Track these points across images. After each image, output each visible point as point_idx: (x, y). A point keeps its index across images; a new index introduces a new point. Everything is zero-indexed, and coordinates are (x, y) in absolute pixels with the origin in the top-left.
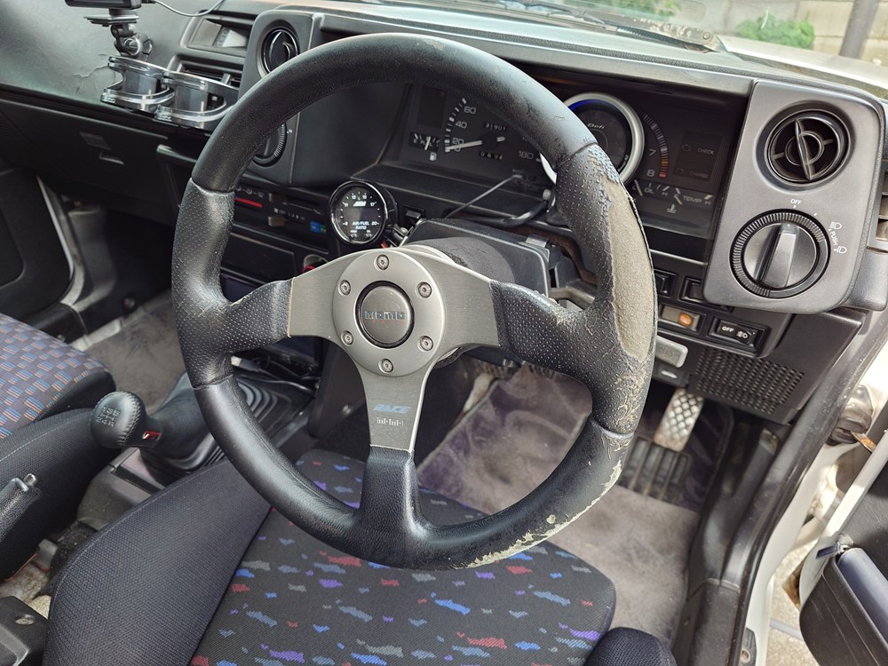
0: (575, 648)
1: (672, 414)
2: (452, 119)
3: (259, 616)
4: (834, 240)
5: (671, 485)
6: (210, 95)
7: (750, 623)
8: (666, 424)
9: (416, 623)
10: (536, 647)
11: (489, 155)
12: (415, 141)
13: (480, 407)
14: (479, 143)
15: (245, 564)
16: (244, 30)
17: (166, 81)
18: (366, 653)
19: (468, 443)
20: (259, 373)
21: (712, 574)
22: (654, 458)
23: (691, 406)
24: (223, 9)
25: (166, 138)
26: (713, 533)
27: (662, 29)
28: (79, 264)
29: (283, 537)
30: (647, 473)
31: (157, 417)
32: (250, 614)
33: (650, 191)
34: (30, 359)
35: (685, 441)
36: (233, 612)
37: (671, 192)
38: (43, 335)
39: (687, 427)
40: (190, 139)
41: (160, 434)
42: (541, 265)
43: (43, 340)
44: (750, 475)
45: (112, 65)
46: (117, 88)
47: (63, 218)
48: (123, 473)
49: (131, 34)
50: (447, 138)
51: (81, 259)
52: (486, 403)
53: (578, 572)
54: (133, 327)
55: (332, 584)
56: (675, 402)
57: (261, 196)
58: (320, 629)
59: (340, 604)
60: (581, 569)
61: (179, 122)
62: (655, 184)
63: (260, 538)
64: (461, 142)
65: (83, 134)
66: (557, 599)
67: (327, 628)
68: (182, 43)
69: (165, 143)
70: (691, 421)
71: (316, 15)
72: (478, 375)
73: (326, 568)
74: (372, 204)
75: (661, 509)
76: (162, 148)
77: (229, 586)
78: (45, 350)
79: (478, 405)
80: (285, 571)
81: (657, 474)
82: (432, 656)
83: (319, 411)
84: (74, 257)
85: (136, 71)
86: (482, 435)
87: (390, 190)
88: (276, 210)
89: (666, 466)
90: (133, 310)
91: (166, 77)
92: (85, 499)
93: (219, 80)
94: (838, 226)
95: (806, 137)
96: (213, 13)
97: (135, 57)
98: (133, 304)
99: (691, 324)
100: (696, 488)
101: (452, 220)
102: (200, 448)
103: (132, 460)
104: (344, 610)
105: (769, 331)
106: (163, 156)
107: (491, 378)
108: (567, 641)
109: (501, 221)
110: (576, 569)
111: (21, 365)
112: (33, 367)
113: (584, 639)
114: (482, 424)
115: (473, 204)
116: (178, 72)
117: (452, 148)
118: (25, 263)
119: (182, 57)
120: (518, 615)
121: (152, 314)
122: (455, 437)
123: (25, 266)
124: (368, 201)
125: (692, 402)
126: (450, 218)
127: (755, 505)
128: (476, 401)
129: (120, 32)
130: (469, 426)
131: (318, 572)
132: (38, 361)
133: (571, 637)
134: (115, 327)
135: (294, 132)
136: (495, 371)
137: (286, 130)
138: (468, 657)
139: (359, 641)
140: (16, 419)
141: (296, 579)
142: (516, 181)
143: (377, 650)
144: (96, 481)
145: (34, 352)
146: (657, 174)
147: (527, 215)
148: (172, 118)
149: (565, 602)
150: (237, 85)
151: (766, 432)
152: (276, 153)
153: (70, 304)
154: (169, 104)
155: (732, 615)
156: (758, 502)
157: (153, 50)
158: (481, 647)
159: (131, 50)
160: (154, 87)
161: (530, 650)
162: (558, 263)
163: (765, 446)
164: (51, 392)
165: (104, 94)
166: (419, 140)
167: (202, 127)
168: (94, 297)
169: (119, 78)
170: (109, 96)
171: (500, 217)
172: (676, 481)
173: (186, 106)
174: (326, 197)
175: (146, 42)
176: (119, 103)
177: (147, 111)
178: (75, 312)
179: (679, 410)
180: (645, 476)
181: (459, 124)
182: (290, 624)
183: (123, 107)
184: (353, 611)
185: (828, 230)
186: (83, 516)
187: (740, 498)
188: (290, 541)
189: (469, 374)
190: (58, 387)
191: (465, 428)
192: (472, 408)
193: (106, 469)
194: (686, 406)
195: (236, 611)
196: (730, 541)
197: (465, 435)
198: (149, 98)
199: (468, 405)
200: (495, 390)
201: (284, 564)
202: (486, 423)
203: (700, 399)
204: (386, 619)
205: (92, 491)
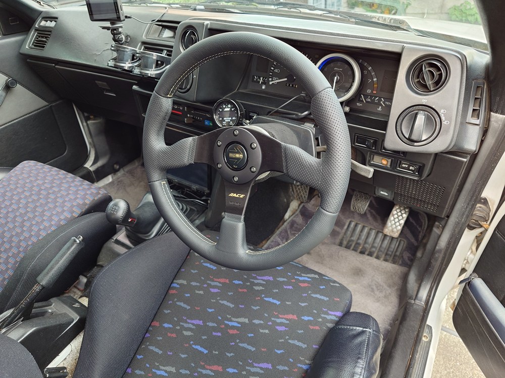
0: (330, 319)
1: (392, 218)
2: (272, 68)
3: (182, 304)
4: (443, 118)
5: (395, 256)
6: (157, 61)
7: (429, 321)
8: (389, 224)
9: (255, 308)
10: (311, 318)
11: (291, 85)
12: (255, 80)
13: (295, 217)
14: (286, 79)
15: (175, 281)
16: (173, 29)
17: (138, 55)
18: (231, 321)
19: (288, 235)
20: (181, 197)
21: (411, 298)
22: (386, 242)
23: (402, 214)
24: (162, 19)
25: (136, 82)
26: (412, 278)
27: (378, 19)
28: (92, 147)
29: (192, 269)
30: (383, 250)
31: (134, 213)
32: (178, 303)
33: (369, 100)
34: (74, 189)
35: (399, 232)
36: (169, 302)
37: (380, 100)
38: (79, 179)
39: (400, 225)
40: (149, 83)
41: (136, 220)
42: (311, 135)
43: (79, 181)
44: (429, 246)
45: (113, 48)
46: (115, 59)
47: (85, 124)
48: (118, 242)
49: (120, 33)
50: (270, 78)
51: (94, 145)
52: (297, 215)
53: (334, 286)
54: (118, 179)
55: (216, 290)
56: (394, 212)
57: (181, 109)
58: (210, 310)
59: (219, 300)
60: (335, 284)
61: (144, 74)
62: (371, 97)
63: (182, 270)
64: (277, 79)
65: (96, 82)
66: (322, 297)
67: (213, 310)
68: (143, 36)
69: (136, 84)
70: (402, 222)
71: (206, 22)
72: (292, 200)
73: (213, 283)
74: (233, 109)
75: (389, 266)
76: (135, 87)
77: (168, 291)
78: (81, 185)
79: (293, 216)
80: (193, 285)
81: (388, 250)
82: (262, 322)
83: (210, 214)
84: (90, 144)
85: (124, 51)
86: (295, 231)
87: (242, 103)
88: (189, 115)
89: (393, 246)
90: (118, 170)
91: (137, 53)
92: (101, 254)
93: (161, 54)
94: (444, 111)
95: (429, 71)
96: (158, 21)
97: (122, 44)
98: (118, 167)
99: (387, 164)
100: (409, 257)
101: (271, 116)
102: (153, 230)
103: (122, 236)
104: (222, 302)
105: (424, 165)
106: (136, 91)
107: (299, 202)
108: (326, 316)
109: (294, 116)
110: (332, 284)
111: (70, 192)
112: (76, 192)
113: (335, 315)
114: (295, 225)
115: (280, 108)
116: (142, 51)
117: (273, 82)
118: (67, 146)
119: (144, 43)
120: (303, 305)
121: (127, 172)
122: (281, 232)
123: (67, 148)
124: (231, 108)
125: (403, 212)
126: (271, 115)
127: (432, 261)
128: (291, 214)
129: (115, 32)
130: (288, 227)
131: (209, 285)
132: (78, 190)
133: (328, 314)
134: (109, 179)
135: (196, 77)
136: (301, 199)
137: (193, 76)
138: (279, 323)
139: (228, 316)
140: (69, 216)
141: (199, 288)
142: (303, 98)
143: (237, 320)
144: (105, 245)
145: (76, 186)
146: (372, 92)
147: (306, 113)
148: (141, 72)
149: (326, 299)
150: (170, 56)
151: (437, 223)
152: (188, 87)
153: (88, 167)
154: (139, 66)
155: (420, 317)
156: (433, 260)
157: (130, 40)
158: (285, 319)
159: (120, 41)
160: (131, 58)
161: (308, 320)
162: (321, 135)
163: (436, 230)
164: (85, 204)
165: (109, 62)
166: (257, 79)
167: (154, 76)
168: (99, 164)
169: (115, 55)
170: (111, 63)
171: (294, 114)
172: (398, 253)
173: (146, 67)
174: (212, 107)
175: (127, 37)
176: (116, 67)
177: (128, 69)
178: (91, 171)
179: (396, 216)
180: (381, 251)
181: (276, 71)
182: (196, 308)
183: (117, 68)
184: (225, 302)
185: (440, 114)
186: (100, 262)
187: (425, 260)
188: (196, 271)
189: (287, 200)
190: (88, 202)
191: (286, 227)
192: (289, 217)
193: (110, 240)
194: (399, 214)
195: (171, 302)
196: (420, 281)
197: (286, 231)
198: (129, 63)
199: (287, 216)
200: (302, 208)
201: (193, 281)
202: (298, 225)
203: (407, 210)
204: (240, 306)
205: (104, 250)
